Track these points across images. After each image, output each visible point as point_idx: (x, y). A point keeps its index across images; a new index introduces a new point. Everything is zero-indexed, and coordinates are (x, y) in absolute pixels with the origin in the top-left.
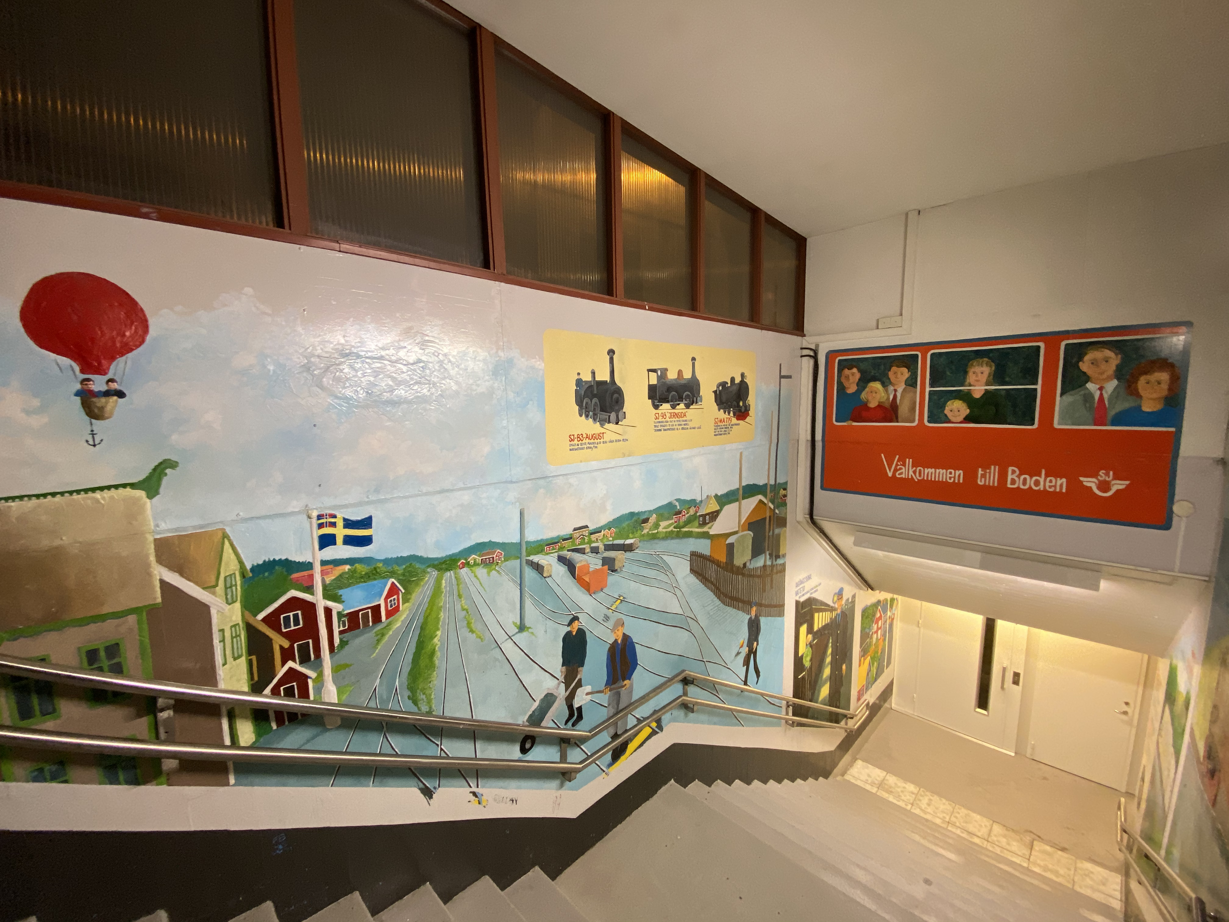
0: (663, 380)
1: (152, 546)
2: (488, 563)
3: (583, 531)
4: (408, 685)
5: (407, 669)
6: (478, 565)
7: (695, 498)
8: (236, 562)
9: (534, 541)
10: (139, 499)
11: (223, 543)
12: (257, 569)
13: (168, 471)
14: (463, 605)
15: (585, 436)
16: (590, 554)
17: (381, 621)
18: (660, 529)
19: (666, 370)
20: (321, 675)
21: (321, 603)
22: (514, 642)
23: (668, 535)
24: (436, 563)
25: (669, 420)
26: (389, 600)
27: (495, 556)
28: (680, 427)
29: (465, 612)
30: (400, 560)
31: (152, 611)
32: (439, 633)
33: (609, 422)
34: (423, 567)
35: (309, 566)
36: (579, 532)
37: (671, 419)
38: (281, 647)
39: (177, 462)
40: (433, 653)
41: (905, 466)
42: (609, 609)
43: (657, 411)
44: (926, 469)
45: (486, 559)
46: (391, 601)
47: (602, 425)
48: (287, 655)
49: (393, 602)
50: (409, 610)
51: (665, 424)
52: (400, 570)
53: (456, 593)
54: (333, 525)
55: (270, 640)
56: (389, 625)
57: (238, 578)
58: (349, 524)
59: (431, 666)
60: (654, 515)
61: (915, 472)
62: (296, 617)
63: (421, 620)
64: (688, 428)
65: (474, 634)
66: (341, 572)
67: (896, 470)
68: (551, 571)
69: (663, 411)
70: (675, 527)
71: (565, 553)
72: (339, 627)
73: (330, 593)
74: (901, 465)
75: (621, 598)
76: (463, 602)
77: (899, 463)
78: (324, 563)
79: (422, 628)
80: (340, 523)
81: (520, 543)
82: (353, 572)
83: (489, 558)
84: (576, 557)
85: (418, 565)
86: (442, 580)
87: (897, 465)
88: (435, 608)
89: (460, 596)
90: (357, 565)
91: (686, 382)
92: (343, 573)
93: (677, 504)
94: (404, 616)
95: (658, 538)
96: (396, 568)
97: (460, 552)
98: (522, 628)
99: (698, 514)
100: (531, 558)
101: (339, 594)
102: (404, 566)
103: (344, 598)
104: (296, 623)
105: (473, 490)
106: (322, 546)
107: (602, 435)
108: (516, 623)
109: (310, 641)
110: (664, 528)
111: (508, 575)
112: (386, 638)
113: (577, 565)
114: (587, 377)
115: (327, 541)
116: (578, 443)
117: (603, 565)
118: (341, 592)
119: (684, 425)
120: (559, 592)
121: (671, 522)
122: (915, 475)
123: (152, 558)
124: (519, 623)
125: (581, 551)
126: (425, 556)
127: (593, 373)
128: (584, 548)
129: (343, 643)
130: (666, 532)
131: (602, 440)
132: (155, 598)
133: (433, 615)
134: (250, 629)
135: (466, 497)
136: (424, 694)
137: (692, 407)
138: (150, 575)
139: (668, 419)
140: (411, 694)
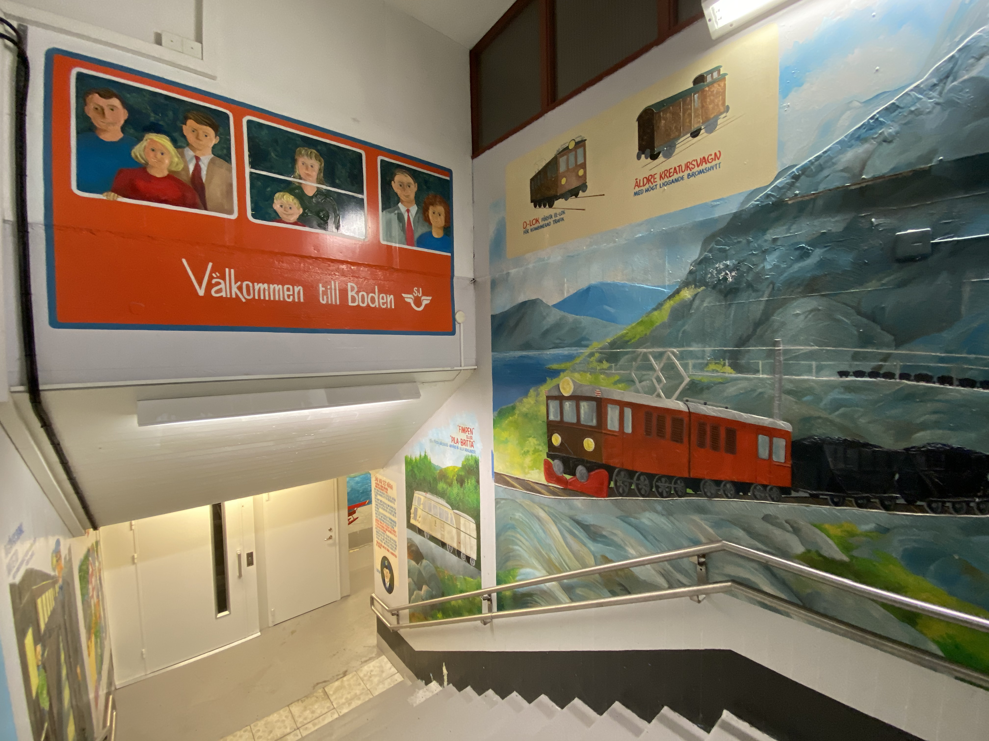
41: (224, 279)
44: (256, 284)
61: (240, 288)
67: (210, 286)
74: (217, 278)
77: (214, 275)
87: (211, 278)
122: (242, 293)
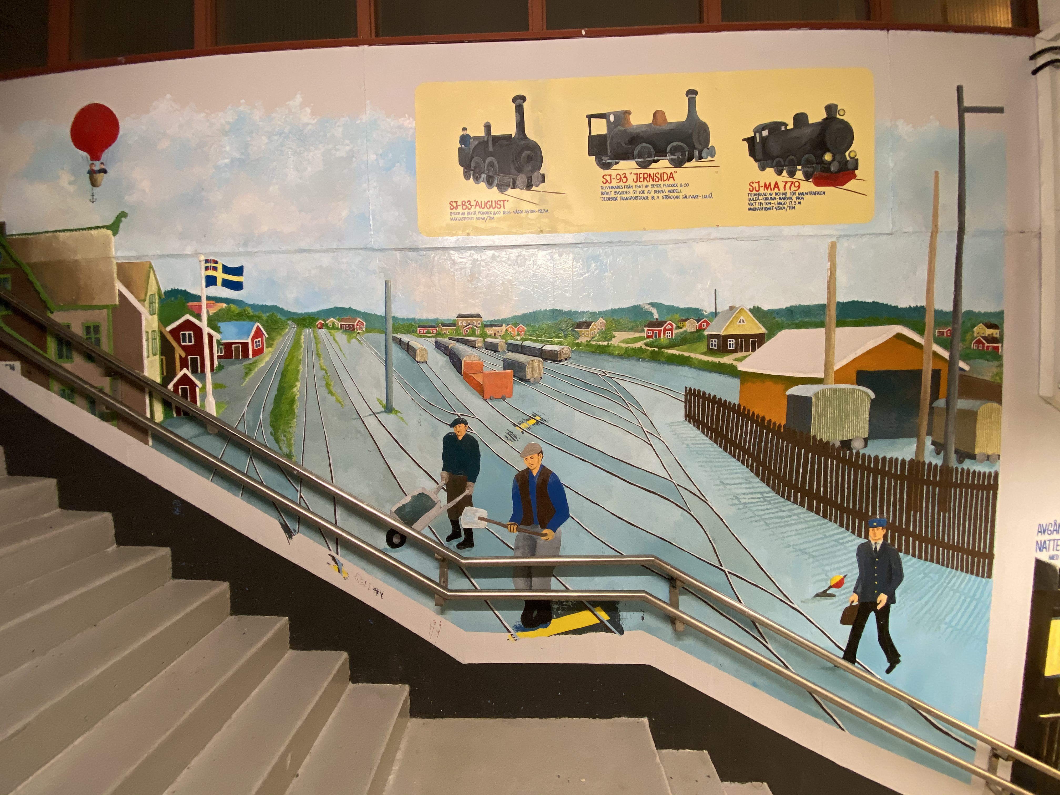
0: (620, 128)
1: (116, 267)
2: (349, 330)
3: (474, 320)
4: (271, 421)
5: (270, 407)
6: (337, 329)
7: (700, 307)
8: (156, 287)
9: (404, 319)
10: (109, 235)
11: (150, 272)
12: (167, 293)
13: (123, 219)
14: (322, 364)
15: (473, 203)
16: (484, 350)
17: (248, 357)
18: (614, 342)
19: (628, 113)
20: (204, 387)
21: (206, 330)
22: (379, 420)
23: (629, 352)
24: (296, 317)
25: (634, 184)
26: (255, 341)
27: (355, 324)
28: (661, 195)
29: (323, 372)
30: (264, 308)
31: (114, 308)
32: (298, 384)
33: (514, 187)
34: (284, 318)
35: (197, 298)
36: (467, 321)
37: (638, 183)
38: (180, 356)
39: (127, 214)
40: (292, 401)
42: (515, 425)
43: (607, 172)
45: (346, 325)
46: (256, 342)
47: (502, 191)
48: (184, 364)
49: (258, 343)
50: (272, 354)
51: (626, 190)
52: (265, 316)
53: (314, 350)
54: (215, 269)
55: (173, 349)
56: (255, 363)
57: (157, 297)
58: (226, 270)
59: (291, 412)
60: (601, 320)
62: (190, 335)
63: (282, 366)
64: (678, 197)
65: (333, 398)
66: (219, 308)
68: (426, 357)
69: (621, 172)
70: (646, 345)
71: (445, 340)
72: (218, 353)
73: (212, 323)
75: (538, 418)
76: (322, 361)
78: (209, 298)
79: (284, 374)
80: (220, 268)
81: (386, 317)
82: (229, 310)
83: (349, 325)
84: (461, 348)
85: (279, 316)
86: (301, 335)
88: (295, 359)
89: (318, 355)
90: (232, 306)
91: (672, 128)
92: (222, 309)
93: (654, 311)
94: (267, 359)
95: (611, 354)
96: (261, 314)
97: (318, 312)
98: (389, 409)
99: (706, 333)
100: (399, 336)
101: (219, 325)
102: (268, 315)
103: (222, 330)
104: (190, 341)
105: (332, 254)
106: (208, 285)
107: (502, 203)
108: (382, 401)
109: (199, 357)
110: (625, 341)
111: (370, 347)
112: (252, 374)
113: (464, 360)
114: (478, 132)
115: (211, 281)
116: (464, 211)
117: (505, 368)
118: (220, 324)
119: (670, 191)
120: (438, 384)
121: (638, 335)
123: (115, 276)
124: (384, 402)
125: (472, 345)
126: (286, 309)
127: (488, 127)
128: (475, 341)
129: (221, 367)
130: (627, 348)
131: (502, 209)
132: (115, 301)
133: (293, 366)
134: (163, 337)
135: (326, 260)
136: (285, 436)
137: (687, 164)
138: (113, 286)
139: (630, 182)
140: (273, 432)
